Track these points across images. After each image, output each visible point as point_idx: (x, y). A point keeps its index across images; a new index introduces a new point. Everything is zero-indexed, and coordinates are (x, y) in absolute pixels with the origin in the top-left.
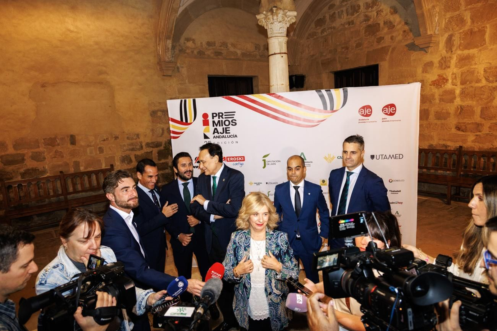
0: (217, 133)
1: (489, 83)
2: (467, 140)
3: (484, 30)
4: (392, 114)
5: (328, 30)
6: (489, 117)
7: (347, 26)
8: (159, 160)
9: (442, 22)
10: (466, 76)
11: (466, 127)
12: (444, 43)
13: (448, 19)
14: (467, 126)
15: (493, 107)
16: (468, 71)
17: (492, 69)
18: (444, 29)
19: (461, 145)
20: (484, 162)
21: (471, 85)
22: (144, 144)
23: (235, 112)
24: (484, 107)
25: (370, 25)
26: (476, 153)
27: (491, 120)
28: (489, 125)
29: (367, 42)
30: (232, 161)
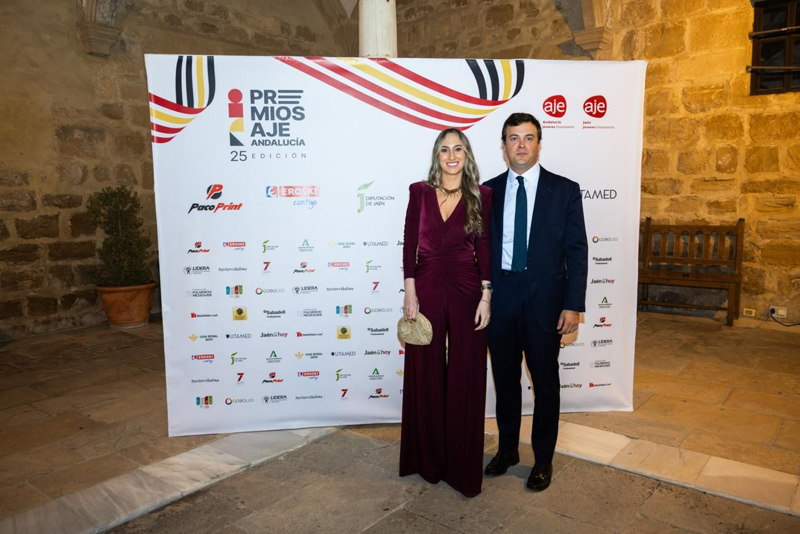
0: (260, 135)
1: (689, 113)
2: (657, 207)
3: (682, 27)
4: (599, 115)
5: (418, 11)
6: (691, 170)
7: (455, 5)
8: (74, 234)
9: (617, 10)
10: (655, 101)
11: (656, 186)
12: (620, 45)
13: (625, 6)
14: (656, 184)
15: (697, 152)
16: (658, 93)
17: (695, 90)
18: (620, 22)
19: (649, 217)
20: (684, 243)
21: (663, 116)
22: (38, 198)
23: (301, 92)
24: (684, 152)
25: (496, 6)
26: (672, 229)
27: (692, 173)
28: (691, 183)
29: (490, 37)
30: (291, 196)
